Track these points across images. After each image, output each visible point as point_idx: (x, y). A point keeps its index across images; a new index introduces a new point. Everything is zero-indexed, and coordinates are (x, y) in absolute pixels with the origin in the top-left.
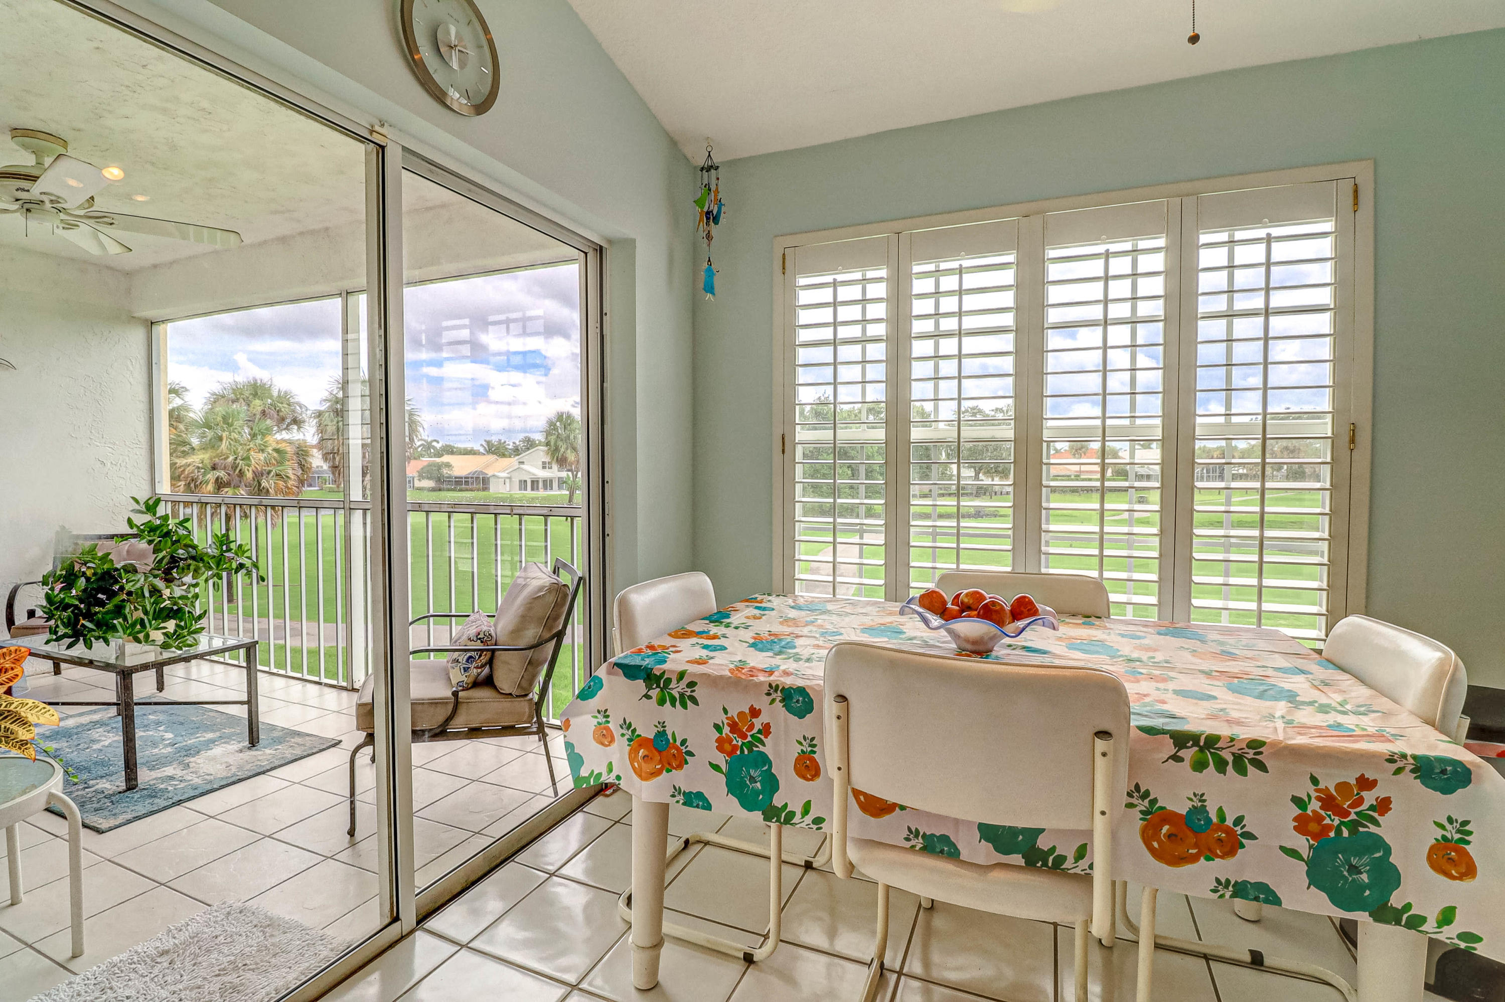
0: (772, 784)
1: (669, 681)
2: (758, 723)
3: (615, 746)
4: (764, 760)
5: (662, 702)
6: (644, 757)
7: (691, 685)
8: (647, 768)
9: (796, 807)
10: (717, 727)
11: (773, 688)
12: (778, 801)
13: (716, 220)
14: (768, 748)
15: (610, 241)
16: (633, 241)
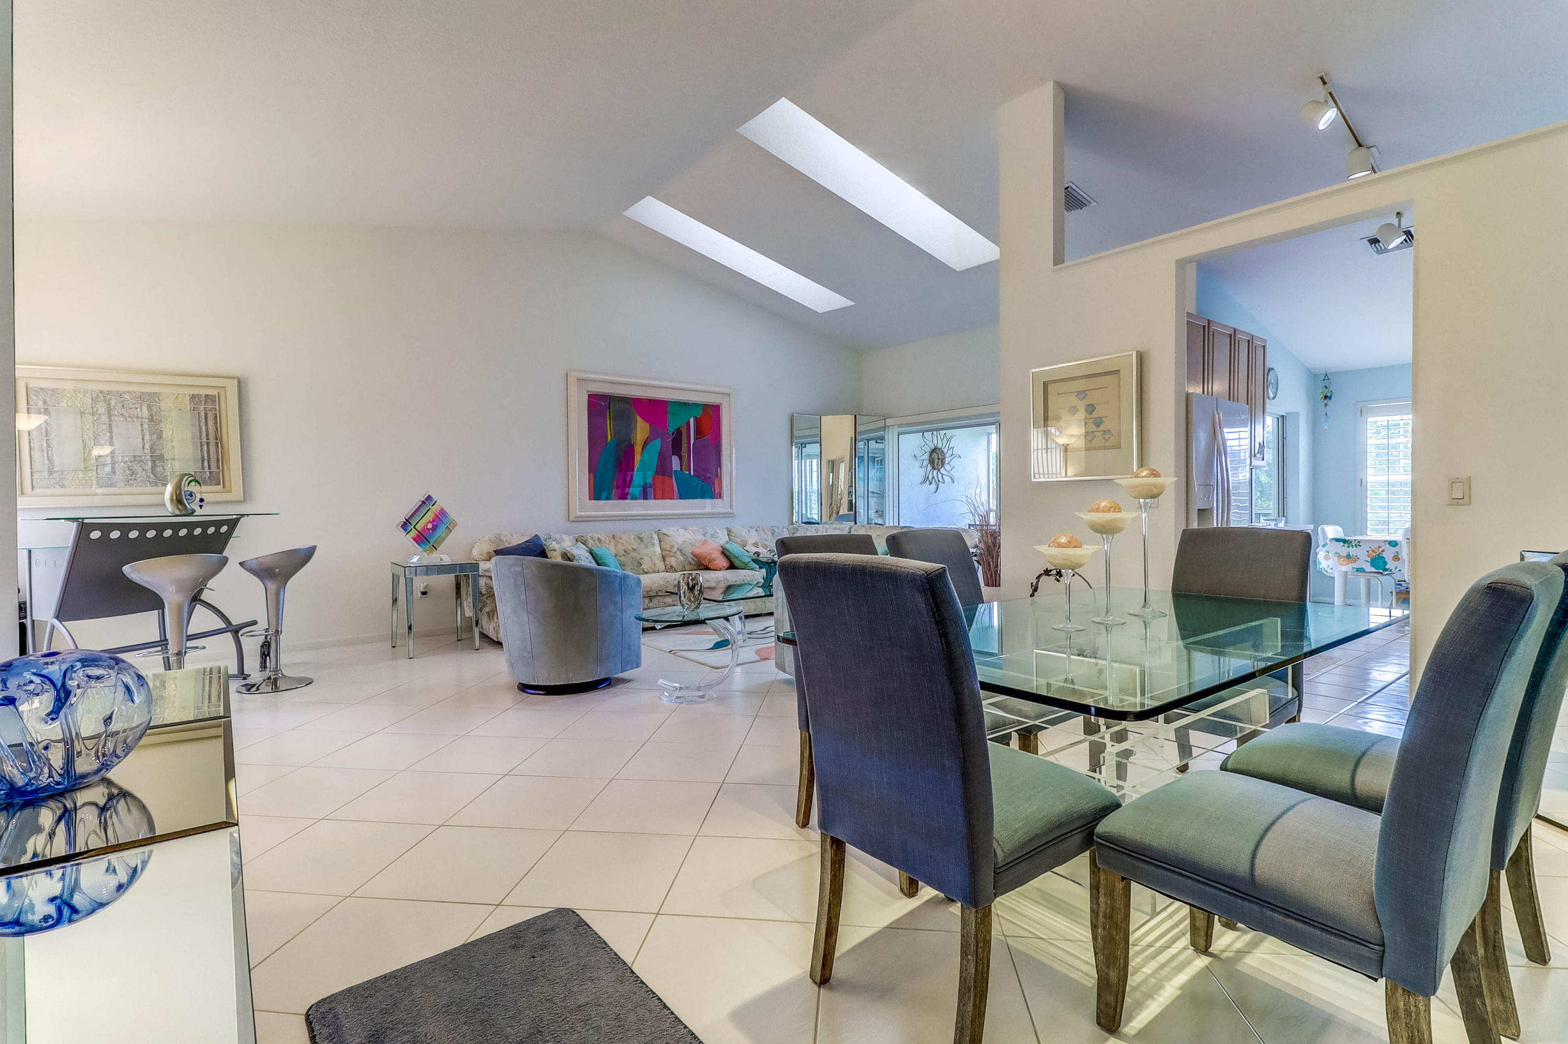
0: (1386, 563)
1: (1351, 542)
2: (1381, 550)
3: (1331, 560)
4: (1384, 558)
5: (1349, 547)
6: (1343, 560)
7: (1359, 542)
8: (1345, 563)
9: (1393, 568)
10: (1367, 551)
11: (1385, 541)
12: (1387, 567)
13: (1330, 398)
14: (1384, 555)
15: (1287, 413)
16: (1299, 413)
